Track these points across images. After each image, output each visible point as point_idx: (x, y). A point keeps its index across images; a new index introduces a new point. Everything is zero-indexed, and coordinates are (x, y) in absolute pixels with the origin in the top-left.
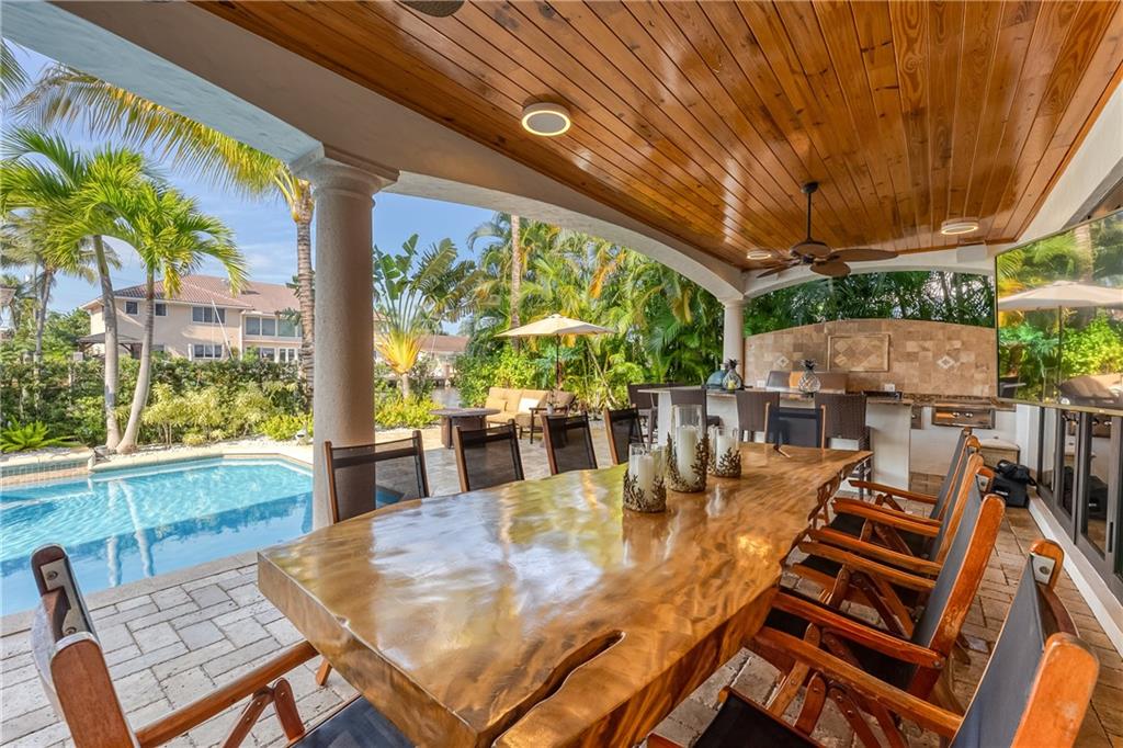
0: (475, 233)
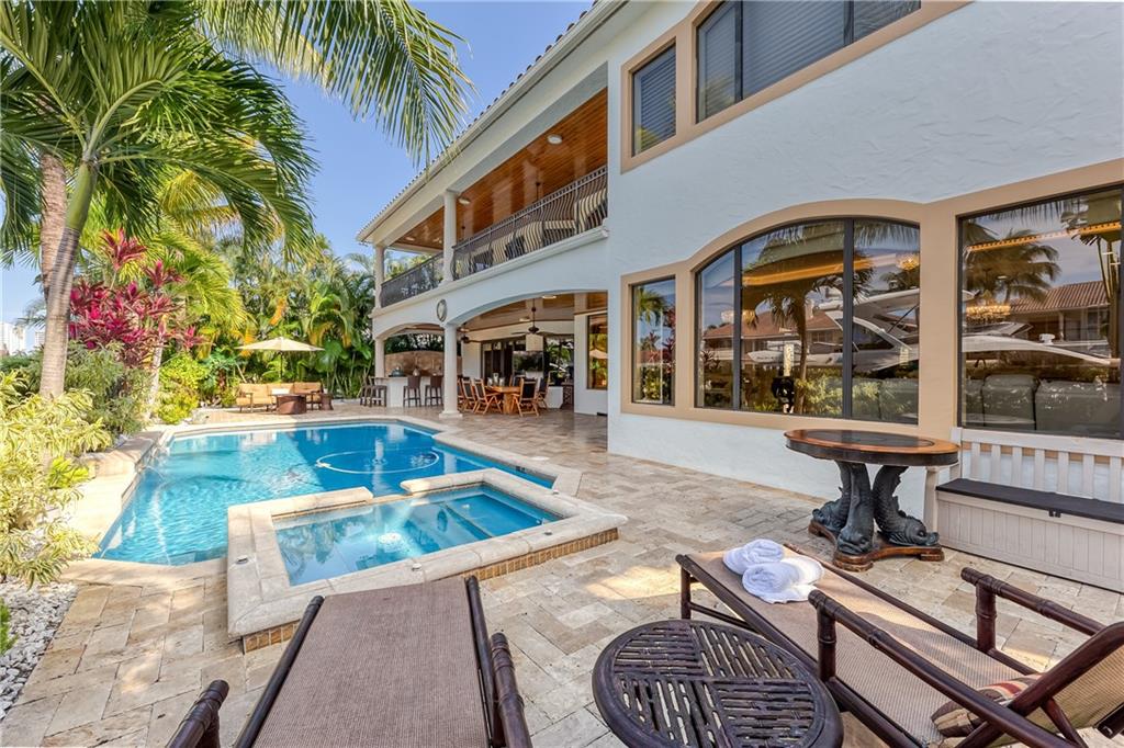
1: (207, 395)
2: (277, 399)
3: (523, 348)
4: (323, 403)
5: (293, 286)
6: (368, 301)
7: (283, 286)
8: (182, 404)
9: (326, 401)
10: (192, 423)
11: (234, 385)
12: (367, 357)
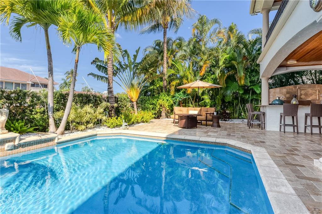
0: (145, 49)
9: (215, 120)
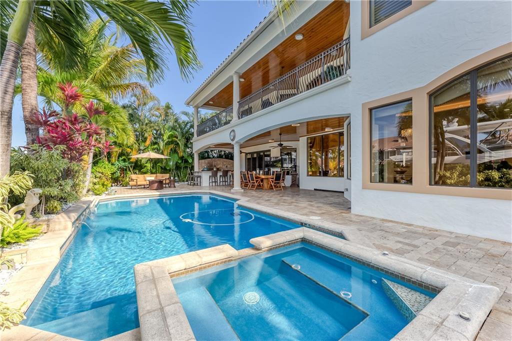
1: (116, 180)
2: (149, 182)
3: (269, 156)
4: (171, 184)
5: (155, 127)
6: (190, 134)
7: (150, 127)
8: (103, 185)
9: (172, 183)
10: (108, 194)
11: (128, 175)
12: (190, 162)
